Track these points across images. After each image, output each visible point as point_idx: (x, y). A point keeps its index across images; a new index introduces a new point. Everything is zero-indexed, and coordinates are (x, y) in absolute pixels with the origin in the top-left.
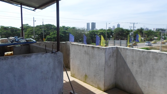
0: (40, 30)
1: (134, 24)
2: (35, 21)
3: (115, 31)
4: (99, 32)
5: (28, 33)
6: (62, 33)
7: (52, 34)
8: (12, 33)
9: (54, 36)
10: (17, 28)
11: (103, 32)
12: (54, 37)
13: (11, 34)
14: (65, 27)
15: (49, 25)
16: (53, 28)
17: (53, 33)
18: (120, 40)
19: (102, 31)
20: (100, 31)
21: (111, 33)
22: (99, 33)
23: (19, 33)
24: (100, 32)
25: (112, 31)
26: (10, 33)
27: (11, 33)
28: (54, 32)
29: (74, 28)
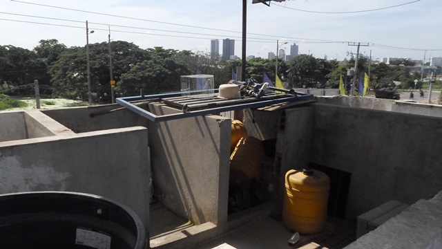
0: (98, 56)
1: (359, 46)
2: (92, 32)
3: (294, 62)
4: (253, 65)
5: (65, 65)
6: (164, 67)
7: (138, 69)
8: (15, 64)
9: (143, 73)
10: (27, 50)
11: (262, 66)
12: (142, 77)
13: (11, 67)
14: (163, 51)
15: (121, 42)
16: (132, 52)
17: (139, 65)
18: (304, 86)
19: (259, 63)
20: (255, 63)
21: (282, 67)
22: (252, 68)
23: (34, 63)
24: (256, 66)
25: (285, 64)
26: (9, 63)
27: (12, 65)
28: (142, 64)
29: (187, 53)
